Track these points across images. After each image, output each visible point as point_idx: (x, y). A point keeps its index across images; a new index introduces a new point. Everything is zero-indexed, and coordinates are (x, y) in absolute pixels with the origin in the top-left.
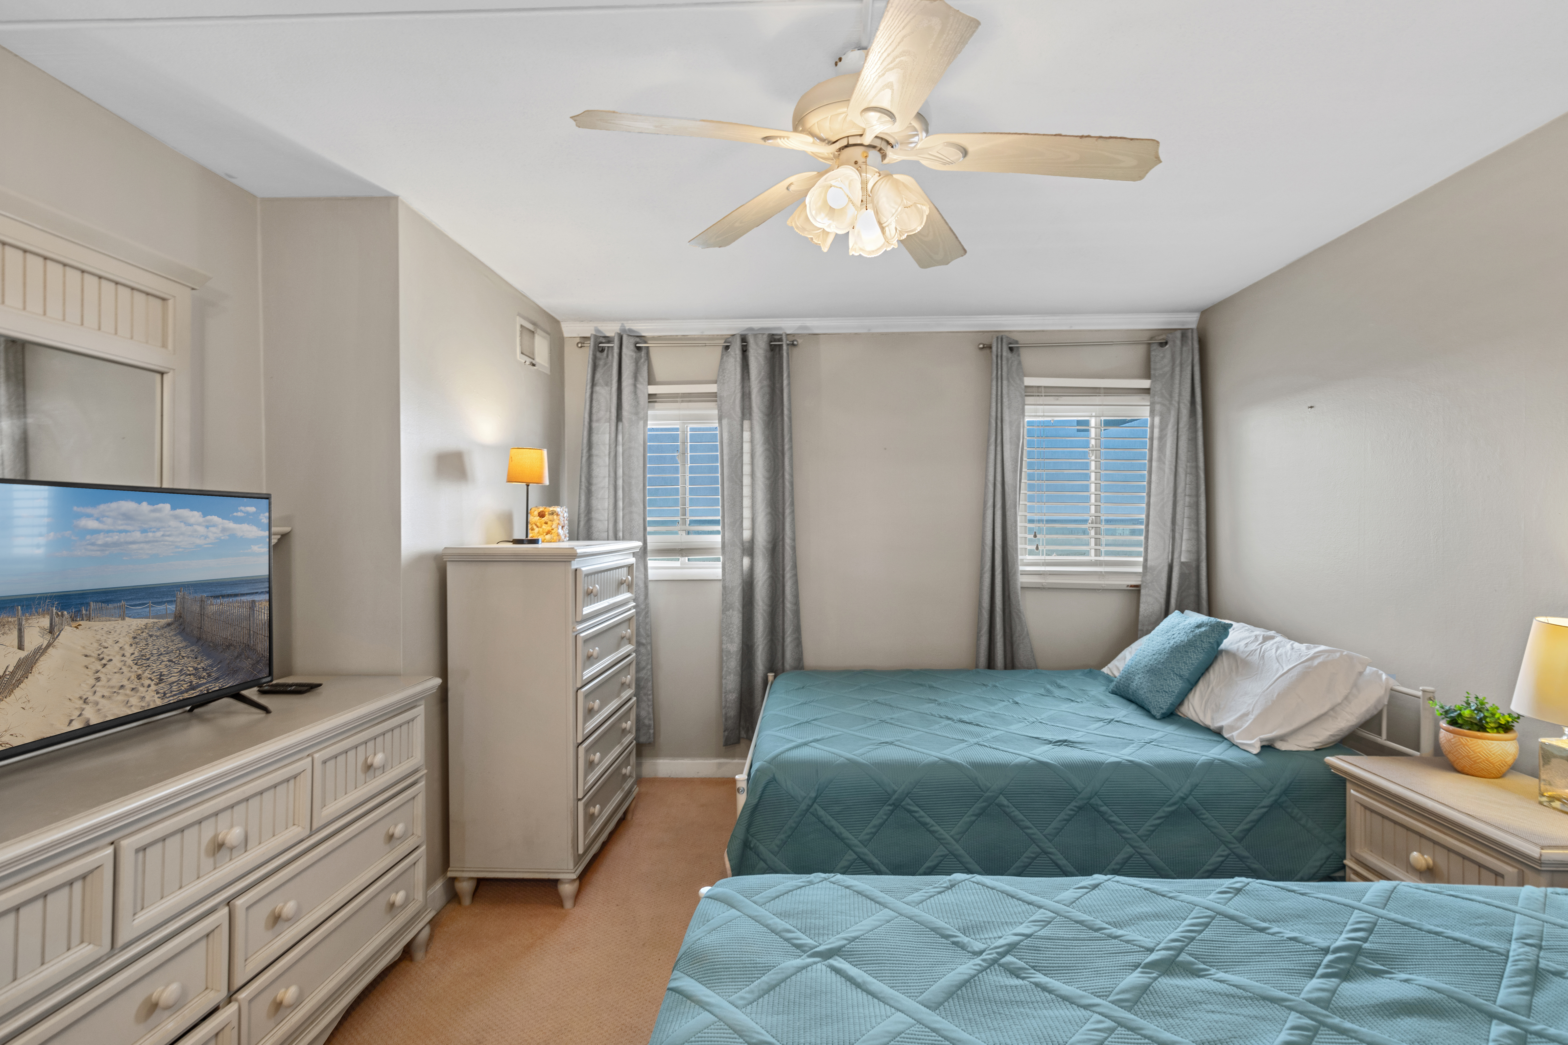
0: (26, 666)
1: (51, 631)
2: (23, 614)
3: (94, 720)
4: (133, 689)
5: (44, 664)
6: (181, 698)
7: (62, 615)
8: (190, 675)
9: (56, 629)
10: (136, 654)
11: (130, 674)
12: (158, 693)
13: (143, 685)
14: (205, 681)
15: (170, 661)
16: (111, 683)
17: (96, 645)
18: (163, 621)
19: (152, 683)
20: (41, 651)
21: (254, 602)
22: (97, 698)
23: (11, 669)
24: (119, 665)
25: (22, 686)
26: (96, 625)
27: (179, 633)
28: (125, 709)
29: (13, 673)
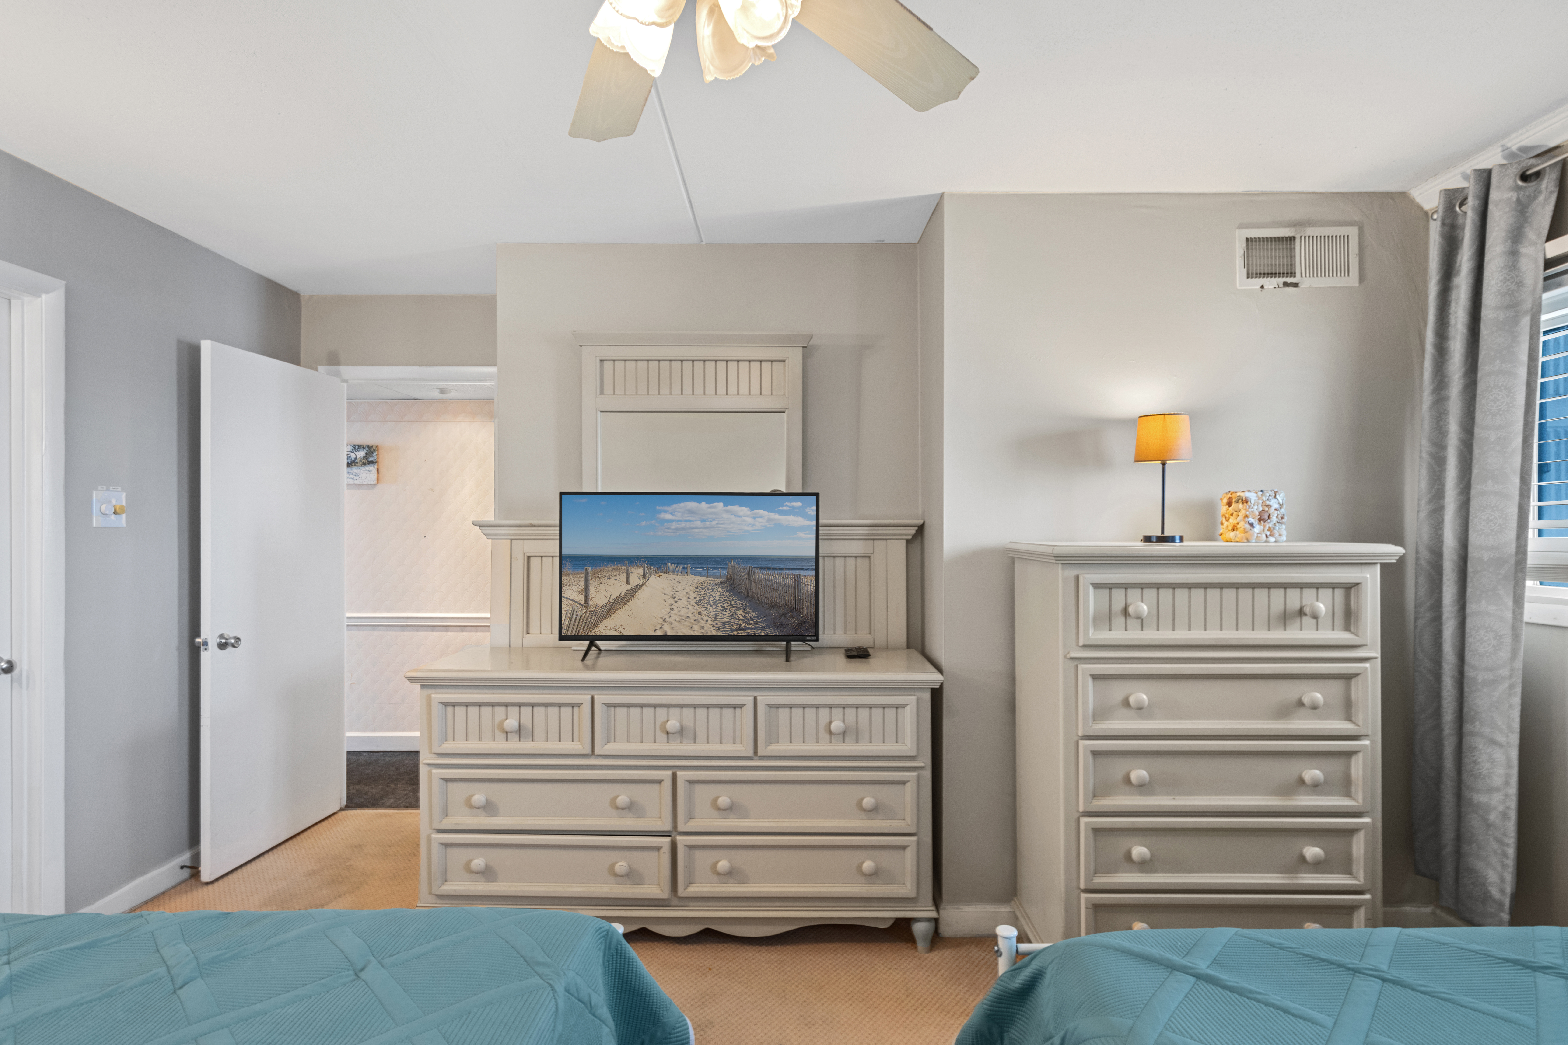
0: (631, 594)
1: (644, 577)
2: (629, 565)
3: (670, 633)
4: (695, 620)
5: (640, 594)
6: (732, 634)
7: (650, 569)
8: (739, 620)
9: (647, 576)
10: (698, 599)
11: (693, 610)
12: (713, 626)
13: (702, 619)
14: (752, 627)
15: (722, 607)
16: (681, 613)
17: (671, 589)
18: (718, 581)
19: (710, 619)
20: (638, 587)
21: (800, 576)
22: (671, 620)
23: (623, 594)
24: (686, 603)
25: (628, 604)
26: (671, 577)
27: (731, 590)
28: (689, 631)
29: (624, 596)
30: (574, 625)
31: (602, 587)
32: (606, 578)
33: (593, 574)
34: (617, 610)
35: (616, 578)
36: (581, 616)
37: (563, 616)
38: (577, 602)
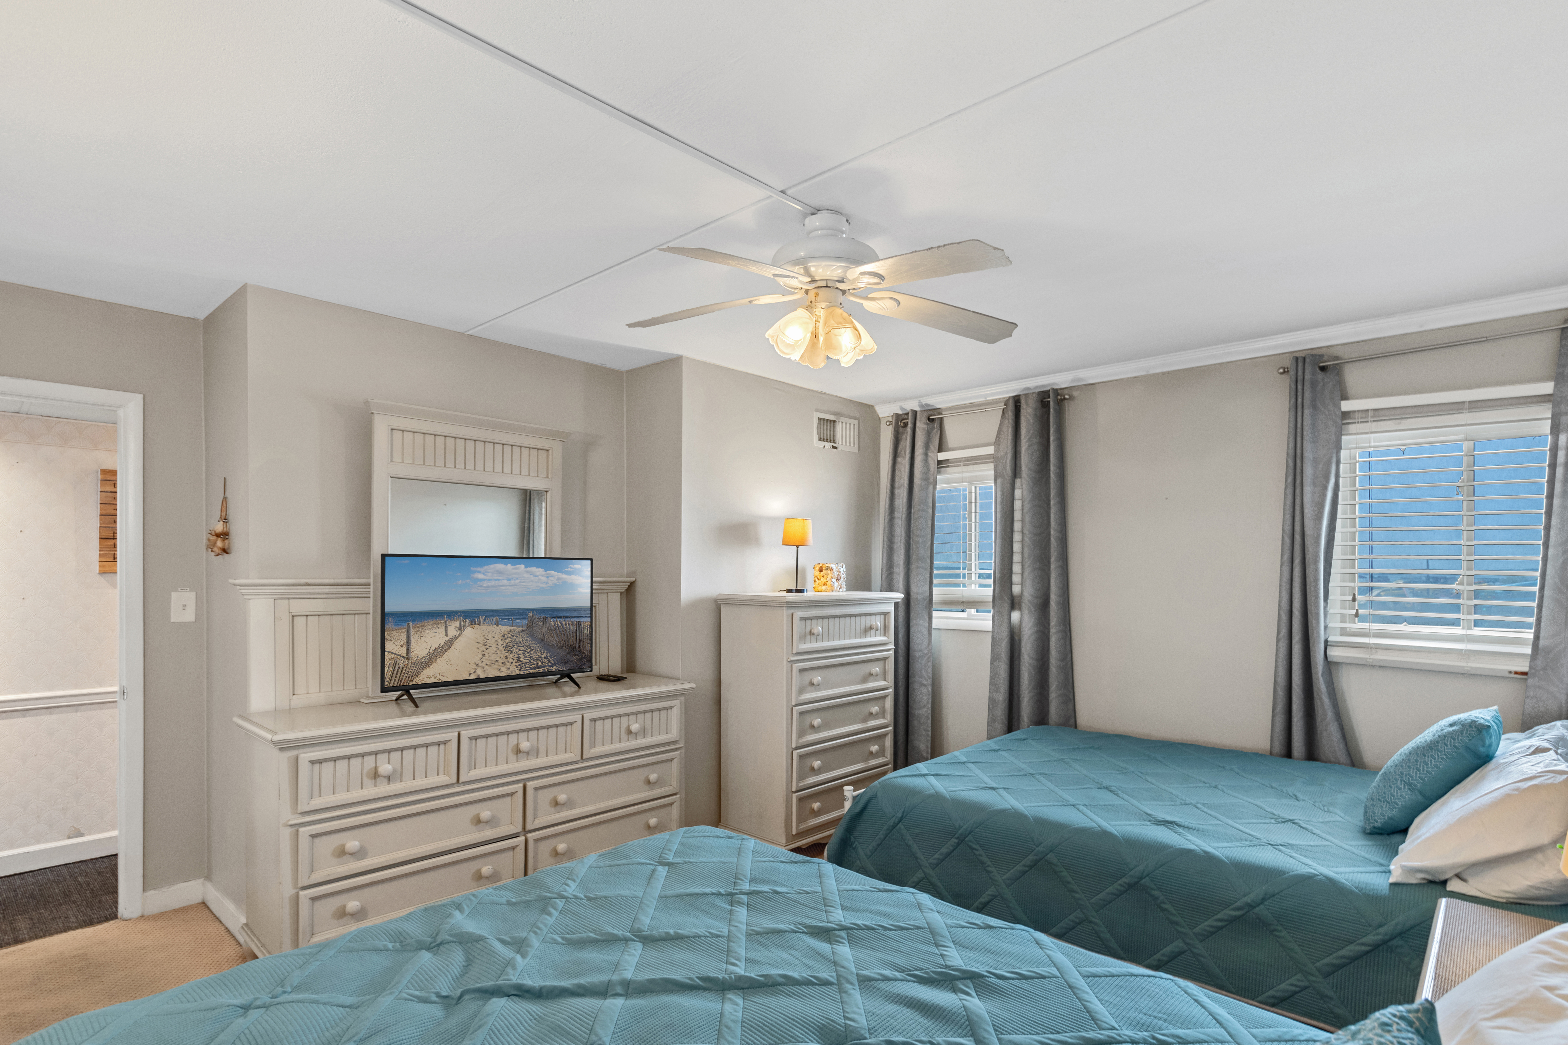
0: (449, 644)
1: (460, 629)
3: (482, 676)
4: (503, 663)
5: (457, 644)
6: (531, 672)
7: (466, 621)
8: (536, 659)
9: (463, 628)
10: (505, 645)
11: (501, 655)
12: (517, 667)
13: (508, 662)
14: (546, 665)
15: (524, 651)
16: (491, 658)
17: (483, 638)
18: (520, 629)
19: (514, 662)
20: (455, 638)
21: (580, 622)
22: (483, 664)
23: (442, 645)
24: (495, 649)
25: (447, 653)
26: (483, 627)
27: (530, 636)
28: (498, 673)
29: (443, 647)
30: (396, 677)
31: (423, 639)
32: (427, 631)
33: (415, 628)
34: (436, 660)
35: (436, 631)
36: (403, 668)
37: (386, 669)
38: (399, 655)
